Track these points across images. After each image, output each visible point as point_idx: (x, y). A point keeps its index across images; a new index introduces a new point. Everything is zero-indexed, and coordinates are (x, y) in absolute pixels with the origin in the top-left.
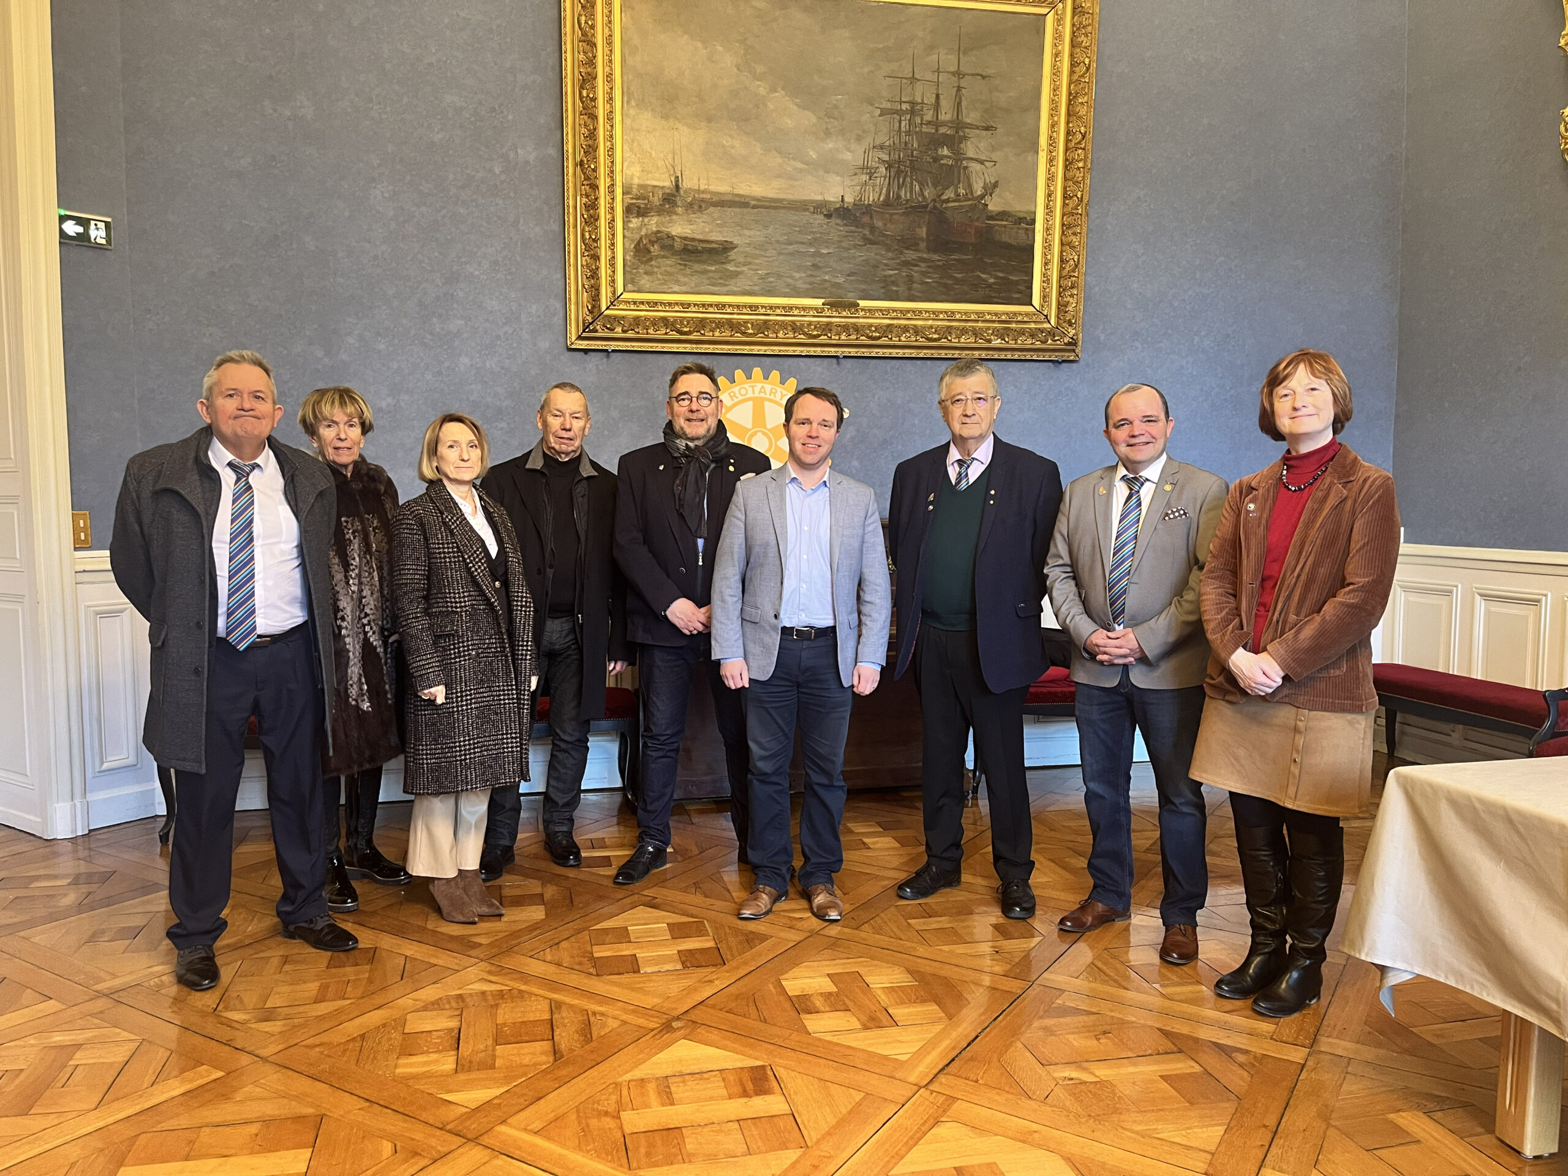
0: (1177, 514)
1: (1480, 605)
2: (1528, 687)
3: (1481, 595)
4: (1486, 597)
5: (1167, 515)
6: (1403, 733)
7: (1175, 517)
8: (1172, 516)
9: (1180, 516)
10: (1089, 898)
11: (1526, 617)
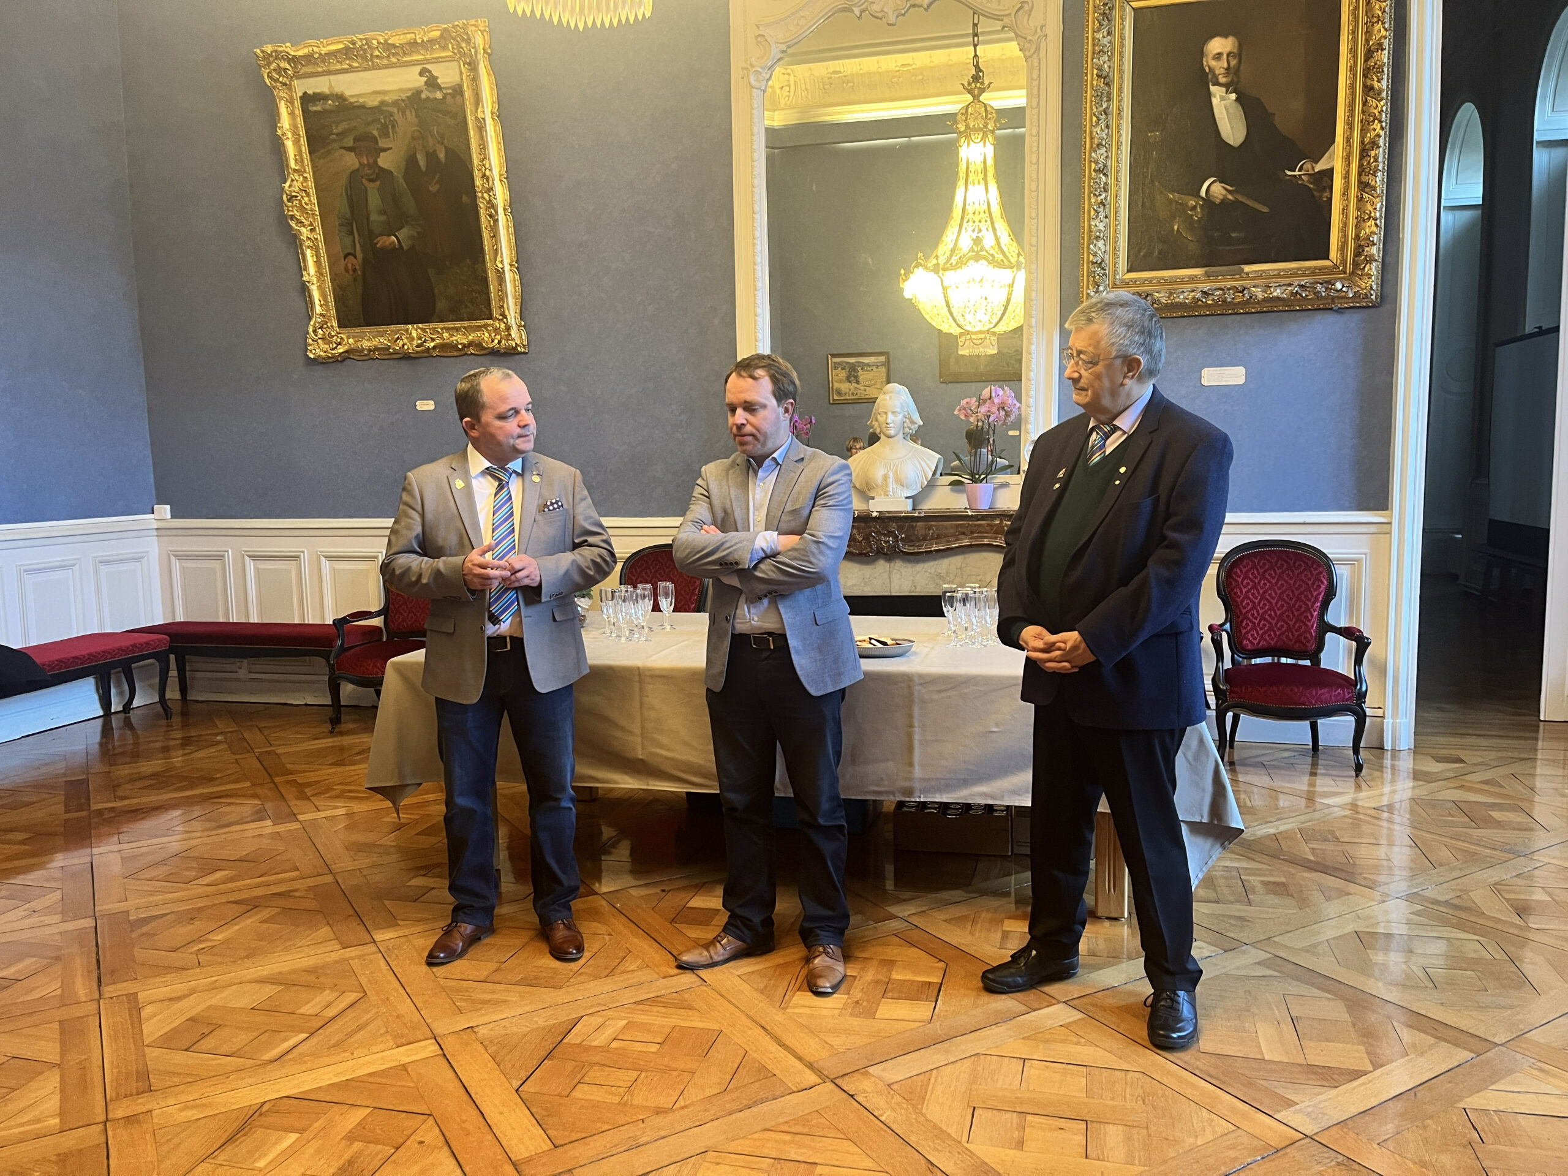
0: (555, 506)
1: (250, 565)
2: (297, 622)
3: (250, 556)
4: (254, 557)
5: (546, 505)
6: (193, 678)
7: (554, 509)
8: (551, 508)
9: (559, 507)
10: (452, 922)
11: (289, 571)
